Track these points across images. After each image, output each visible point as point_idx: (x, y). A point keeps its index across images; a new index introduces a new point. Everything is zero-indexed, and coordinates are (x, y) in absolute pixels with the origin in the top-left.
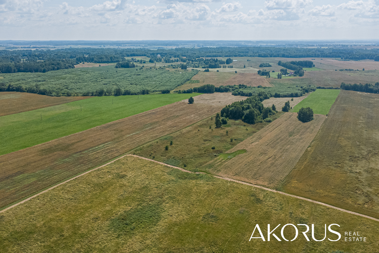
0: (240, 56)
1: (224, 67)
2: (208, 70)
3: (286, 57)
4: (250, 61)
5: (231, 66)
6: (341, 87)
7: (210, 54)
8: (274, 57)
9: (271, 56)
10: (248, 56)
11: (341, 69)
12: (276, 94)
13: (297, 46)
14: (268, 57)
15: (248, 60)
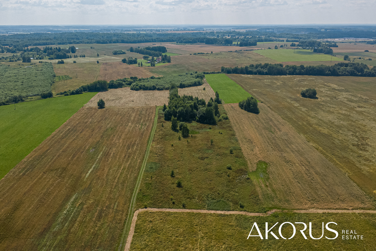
0: (75, 44)
1: (75, 57)
2: (63, 61)
3: (126, 43)
4: (93, 48)
5: (83, 55)
6: (222, 71)
7: (38, 42)
8: (113, 43)
9: (110, 43)
10: (85, 43)
11: (194, 53)
12: (181, 84)
13: (115, 31)
14: (107, 43)
15: (91, 48)
